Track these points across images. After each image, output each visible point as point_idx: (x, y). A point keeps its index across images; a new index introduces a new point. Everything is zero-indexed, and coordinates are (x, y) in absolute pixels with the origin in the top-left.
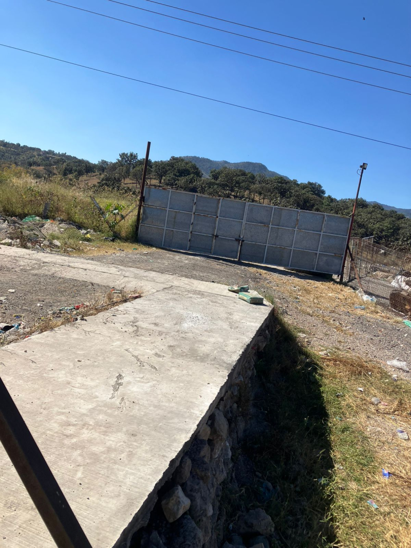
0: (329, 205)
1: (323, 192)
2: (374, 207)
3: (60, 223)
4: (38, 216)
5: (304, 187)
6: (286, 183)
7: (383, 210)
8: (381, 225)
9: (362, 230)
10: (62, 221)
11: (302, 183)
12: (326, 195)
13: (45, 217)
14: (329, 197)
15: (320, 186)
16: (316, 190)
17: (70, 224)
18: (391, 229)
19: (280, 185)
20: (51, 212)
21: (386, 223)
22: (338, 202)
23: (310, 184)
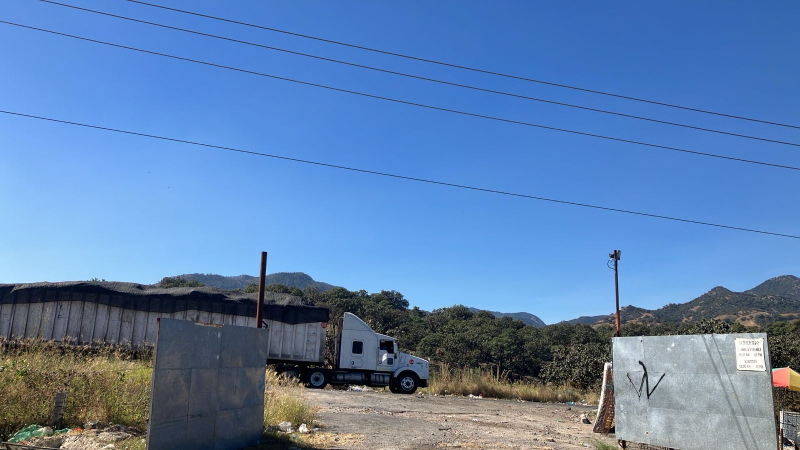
0: (421, 321)
1: (406, 303)
2: (480, 316)
3: (98, 433)
4: (43, 425)
5: (378, 299)
6: (351, 297)
7: (493, 318)
8: (499, 341)
9: (475, 353)
10: (99, 427)
11: (373, 295)
12: (411, 307)
13: (60, 424)
14: (416, 309)
15: (400, 295)
16: (395, 301)
17: (119, 429)
18: (513, 344)
19: (345, 300)
20: (70, 412)
21: (505, 337)
22: (431, 315)
23: (385, 293)
